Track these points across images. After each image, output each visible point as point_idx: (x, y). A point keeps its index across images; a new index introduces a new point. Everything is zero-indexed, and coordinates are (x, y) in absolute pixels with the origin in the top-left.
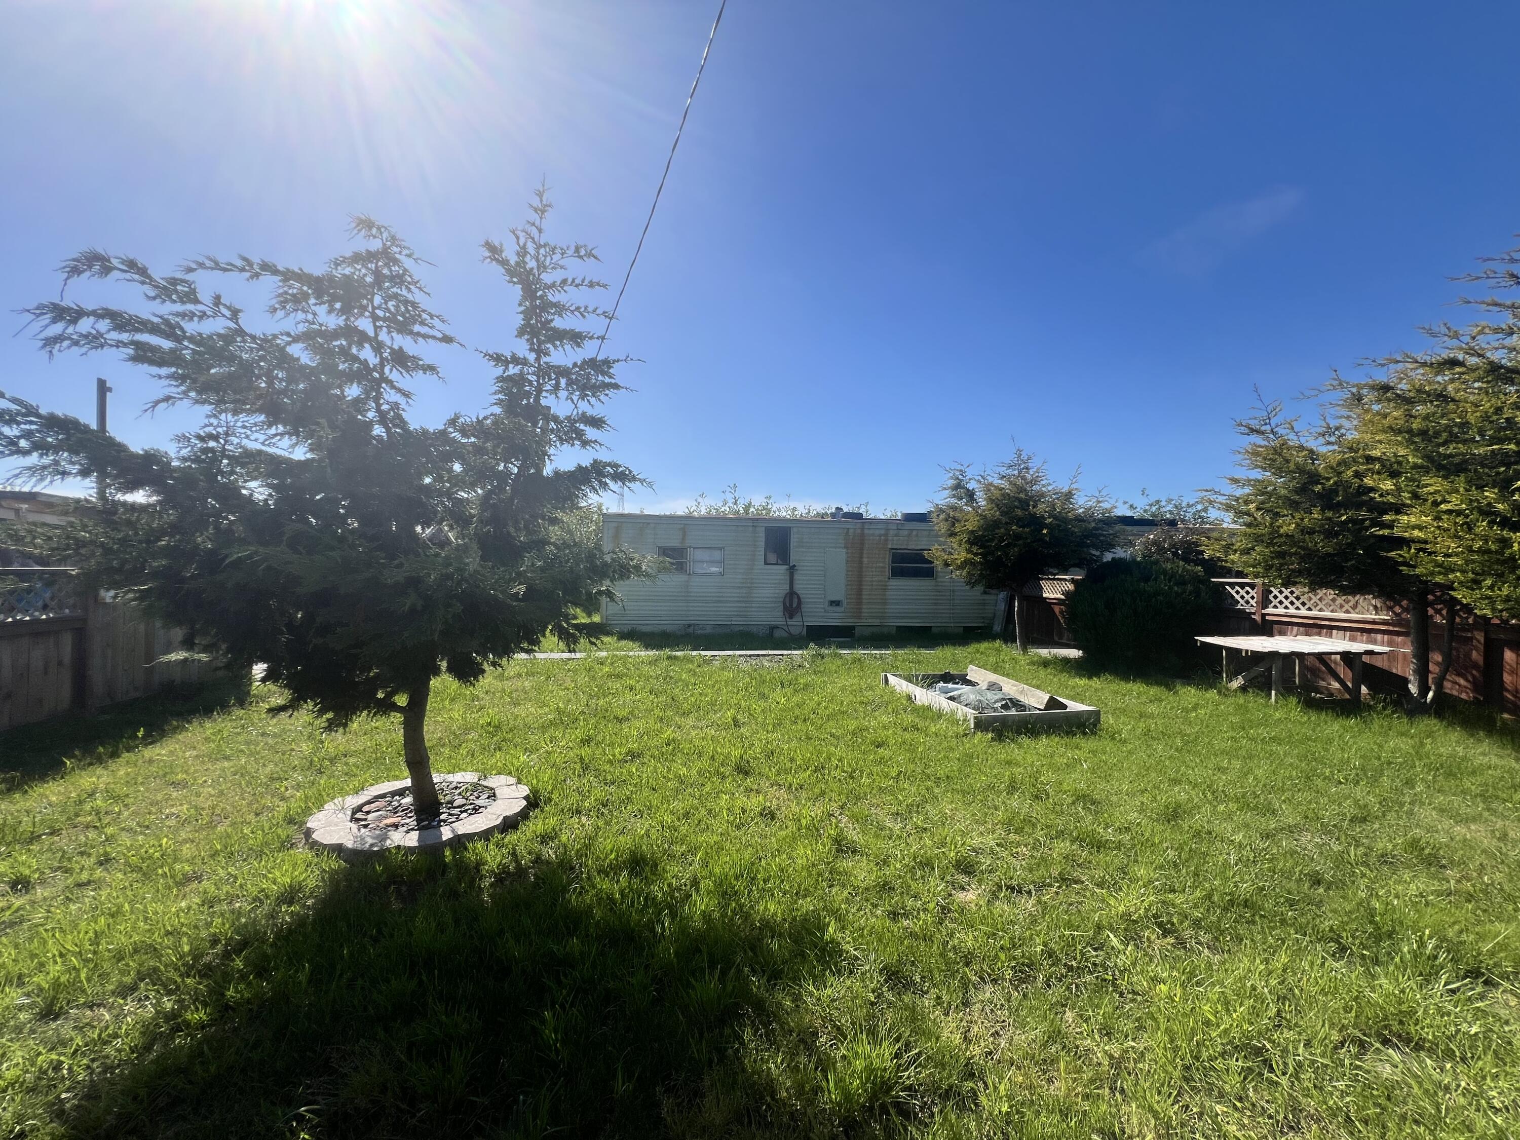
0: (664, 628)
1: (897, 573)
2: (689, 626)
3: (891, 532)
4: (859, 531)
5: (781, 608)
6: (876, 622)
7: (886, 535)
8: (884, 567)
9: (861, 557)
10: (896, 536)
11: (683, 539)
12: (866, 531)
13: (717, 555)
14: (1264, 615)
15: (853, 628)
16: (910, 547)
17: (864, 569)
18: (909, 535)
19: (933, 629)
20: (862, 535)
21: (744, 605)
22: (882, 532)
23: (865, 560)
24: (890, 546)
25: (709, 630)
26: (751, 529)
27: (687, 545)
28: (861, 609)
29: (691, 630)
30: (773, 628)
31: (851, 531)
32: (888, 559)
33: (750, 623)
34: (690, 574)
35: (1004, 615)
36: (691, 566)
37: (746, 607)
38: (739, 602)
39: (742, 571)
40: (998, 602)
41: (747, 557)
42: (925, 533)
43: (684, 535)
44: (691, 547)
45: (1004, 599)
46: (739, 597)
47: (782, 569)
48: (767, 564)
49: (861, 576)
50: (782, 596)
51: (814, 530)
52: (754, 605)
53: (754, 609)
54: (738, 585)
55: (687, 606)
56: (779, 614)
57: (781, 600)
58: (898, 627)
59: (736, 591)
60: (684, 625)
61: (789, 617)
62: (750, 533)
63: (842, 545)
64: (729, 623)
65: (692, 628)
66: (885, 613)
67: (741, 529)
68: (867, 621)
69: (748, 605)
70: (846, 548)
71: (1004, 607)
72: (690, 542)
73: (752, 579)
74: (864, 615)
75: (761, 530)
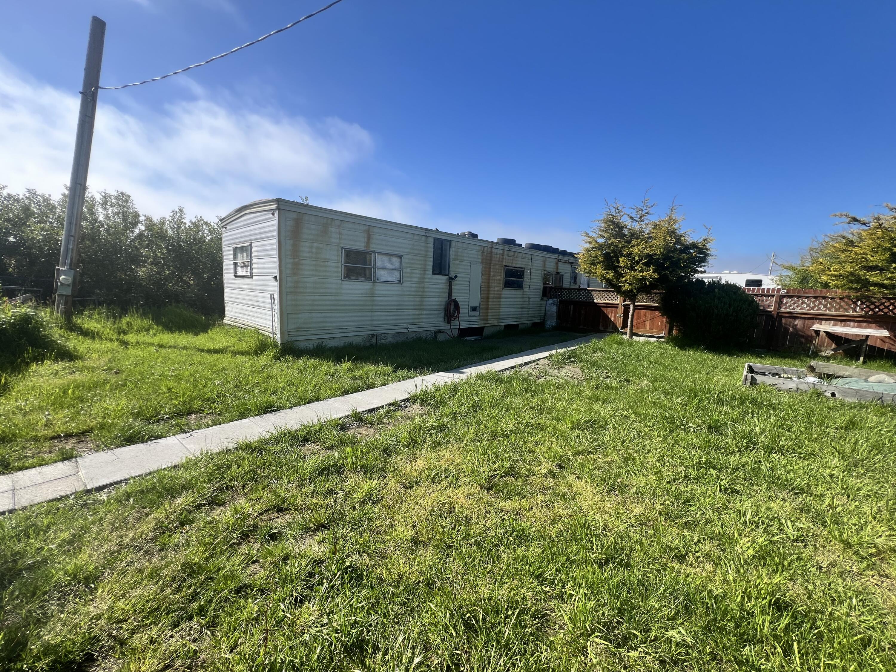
0: (349, 340)
1: (508, 285)
2: (373, 336)
3: (506, 253)
4: (489, 250)
5: (442, 315)
6: (495, 322)
7: (503, 254)
8: (500, 280)
9: (490, 271)
10: (508, 255)
11: (368, 242)
12: (494, 250)
13: (395, 263)
14: (778, 313)
15: (483, 328)
16: (514, 265)
17: (491, 281)
18: (514, 255)
19: (520, 326)
20: (491, 253)
21: (417, 313)
22: (501, 252)
23: (492, 273)
24: (504, 264)
25: (390, 339)
26: (423, 238)
27: (371, 249)
28: (488, 313)
29: (374, 341)
30: (435, 332)
31: (486, 249)
32: (503, 274)
33: (421, 329)
34: (374, 282)
35: (555, 314)
36: (375, 273)
37: (419, 315)
38: (414, 310)
39: (417, 280)
40: (548, 305)
41: (419, 266)
42: (521, 255)
43: (369, 238)
44: (375, 252)
45: (553, 304)
46: (414, 305)
47: (443, 279)
48: (434, 274)
49: (489, 287)
50: (444, 303)
51: (465, 245)
52: (425, 312)
53: (424, 316)
54: (414, 293)
55: (372, 316)
56: (442, 319)
57: (443, 307)
58: (505, 326)
59: (412, 299)
60: (368, 336)
61: (449, 322)
62: (423, 244)
63: (480, 261)
64: (406, 330)
65: (375, 338)
66: (499, 315)
67: (416, 237)
68: (491, 322)
69: (420, 313)
70: (482, 263)
71: (555, 309)
72: (374, 247)
73: (423, 288)
74: (489, 317)
75: (431, 241)
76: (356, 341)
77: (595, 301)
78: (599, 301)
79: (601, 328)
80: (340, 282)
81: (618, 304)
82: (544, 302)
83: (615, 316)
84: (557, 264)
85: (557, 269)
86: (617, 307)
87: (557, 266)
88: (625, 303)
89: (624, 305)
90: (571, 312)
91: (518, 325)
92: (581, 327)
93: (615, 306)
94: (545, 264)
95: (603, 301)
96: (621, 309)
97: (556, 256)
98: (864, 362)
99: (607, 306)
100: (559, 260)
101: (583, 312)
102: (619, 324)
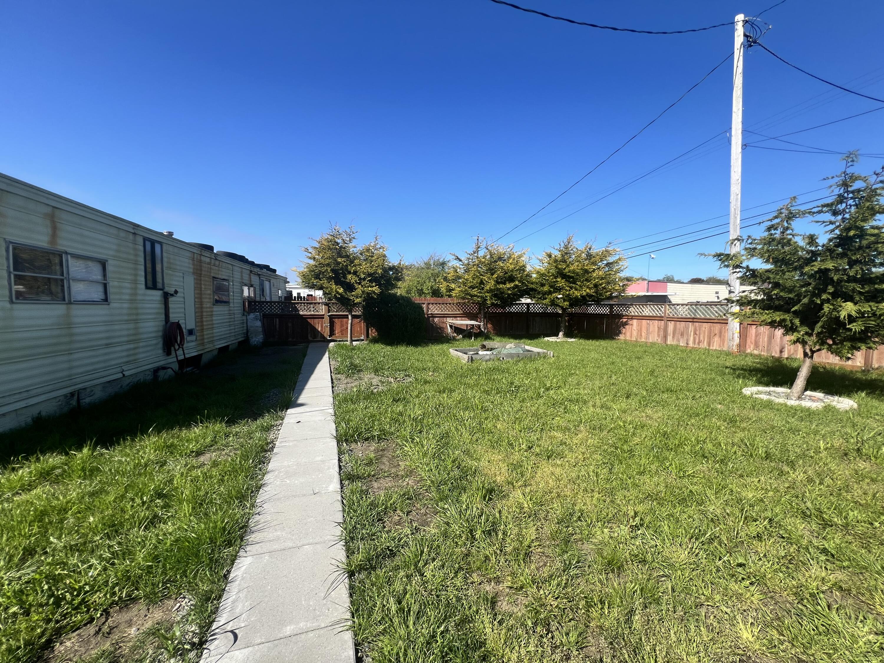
2: (72, 394)
3: (213, 262)
4: (199, 257)
5: (160, 345)
6: (211, 346)
7: (210, 264)
8: (211, 295)
9: (201, 284)
10: (215, 265)
11: (54, 236)
12: (202, 258)
13: (97, 272)
14: (428, 315)
15: (200, 355)
16: (220, 276)
17: (203, 296)
18: (219, 266)
19: (230, 347)
20: (201, 261)
21: (132, 346)
22: (209, 260)
23: (203, 286)
24: (212, 275)
25: (99, 394)
26: (131, 237)
27: (60, 248)
28: (203, 335)
29: (74, 402)
30: (156, 371)
31: (195, 256)
32: (212, 287)
33: (139, 370)
34: (70, 303)
35: (260, 329)
36: (69, 288)
37: (135, 348)
38: (128, 342)
39: (127, 297)
40: (249, 321)
41: (129, 277)
42: (224, 265)
43: (54, 229)
44: (66, 253)
45: (256, 319)
46: (128, 335)
47: (157, 295)
48: (147, 288)
49: (201, 303)
50: (161, 328)
51: (176, 250)
52: (141, 344)
53: (141, 350)
54: (126, 318)
55: (69, 361)
56: (160, 351)
57: (160, 334)
58: (220, 349)
59: (124, 326)
60: (65, 396)
61: (169, 353)
62: (131, 245)
63: (191, 270)
64: (120, 375)
65: (76, 397)
66: (213, 337)
67: (122, 234)
68: (209, 347)
69: (136, 345)
70: (194, 273)
71: (259, 324)
72: (63, 245)
73: (136, 308)
74: (206, 341)
75: (140, 240)
76: (48, 409)
77: (301, 313)
78: (305, 313)
79: (310, 338)
80: (8, 305)
81: (323, 315)
82: (244, 318)
83: (322, 326)
84: (250, 275)
85: (251, 281)
86: (323, 318)
87: (250, 278)
88: (330, 314)
89: (329, 316)
90: (277, 326)
91: (228, 346)
92: (290, 339)
93: (321, 317)
94: (242, 276)
95: (309, 313)
96: (327, 319)
97: (247, 267)
98: (475, 340)
99: (314, 317)
100: (251, 271)
101: (290, 325)
102: (326, 333)
